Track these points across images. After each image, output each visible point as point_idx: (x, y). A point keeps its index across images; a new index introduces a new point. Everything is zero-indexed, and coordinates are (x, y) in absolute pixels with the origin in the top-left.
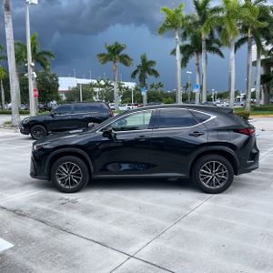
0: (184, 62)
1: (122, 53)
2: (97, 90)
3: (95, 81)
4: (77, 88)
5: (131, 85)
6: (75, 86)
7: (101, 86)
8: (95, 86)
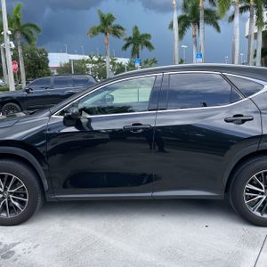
0: (181, 33)
1: (114, 23)
2: (89, 66)
3: (87, 57)
4: (69, 64)
5: (125, 61)
6: (67, 61)
7: (93, 62)
8: (87, 62)
